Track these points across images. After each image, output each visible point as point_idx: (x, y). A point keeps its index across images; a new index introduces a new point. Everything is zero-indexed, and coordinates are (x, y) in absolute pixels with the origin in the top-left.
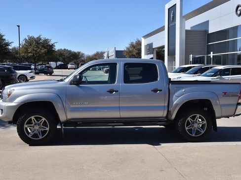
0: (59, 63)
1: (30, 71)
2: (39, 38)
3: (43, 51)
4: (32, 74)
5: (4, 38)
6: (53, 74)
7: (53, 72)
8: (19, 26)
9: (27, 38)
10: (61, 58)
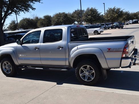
0: (134, 20)
1: (100, 28)
2: (114, 9)
3: (115, 16)
4: (101, 30)
5: (97, 11)
6: (123, 28)
7: (123, 27)
8: (104, 4)
9: (108, 9)
10: (135, 17)
